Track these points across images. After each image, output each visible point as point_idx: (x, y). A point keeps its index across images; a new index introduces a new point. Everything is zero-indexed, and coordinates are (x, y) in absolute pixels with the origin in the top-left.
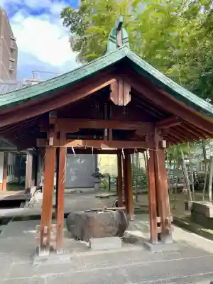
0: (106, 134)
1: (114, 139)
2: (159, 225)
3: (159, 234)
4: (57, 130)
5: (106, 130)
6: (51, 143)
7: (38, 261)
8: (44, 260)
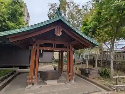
0: (54, 45)
1: (56, 47)
2: (70, 76)
3: (70, 79)
4: (36, 43)
5: (54, 44)
6: (34, 48)
7: (28, 88)
8: (30, 88)
